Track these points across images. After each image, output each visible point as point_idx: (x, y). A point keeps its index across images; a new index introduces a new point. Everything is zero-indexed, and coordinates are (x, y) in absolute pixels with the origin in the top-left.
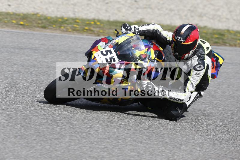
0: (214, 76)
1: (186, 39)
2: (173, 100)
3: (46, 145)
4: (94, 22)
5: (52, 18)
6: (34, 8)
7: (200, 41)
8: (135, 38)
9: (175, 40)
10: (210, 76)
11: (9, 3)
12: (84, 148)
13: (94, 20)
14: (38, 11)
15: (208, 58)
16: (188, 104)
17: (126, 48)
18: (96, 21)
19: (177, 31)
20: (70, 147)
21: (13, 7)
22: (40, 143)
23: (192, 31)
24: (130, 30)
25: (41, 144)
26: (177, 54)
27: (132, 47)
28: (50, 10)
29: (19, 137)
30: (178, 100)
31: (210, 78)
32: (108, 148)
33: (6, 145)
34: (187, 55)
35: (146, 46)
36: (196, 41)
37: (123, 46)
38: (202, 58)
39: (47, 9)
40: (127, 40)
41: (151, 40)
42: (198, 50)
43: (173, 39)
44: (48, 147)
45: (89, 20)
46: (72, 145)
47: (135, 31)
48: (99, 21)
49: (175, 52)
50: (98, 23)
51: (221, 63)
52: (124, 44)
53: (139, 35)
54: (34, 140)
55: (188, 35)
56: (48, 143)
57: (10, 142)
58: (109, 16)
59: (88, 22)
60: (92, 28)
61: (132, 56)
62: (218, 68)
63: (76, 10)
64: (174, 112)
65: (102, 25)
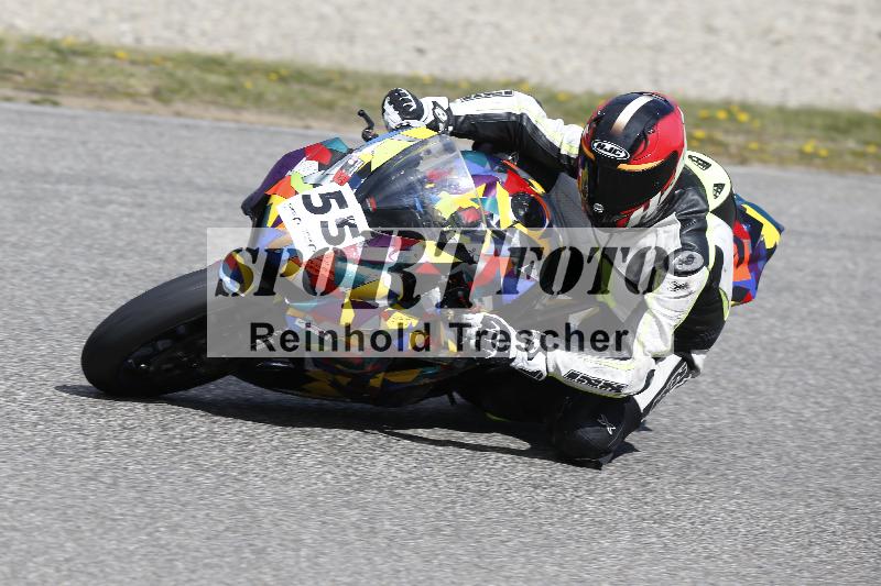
0: (742, 295)
1: (635, 149)
2: (584, 386)
3: (545, 562)
4: (729, 112)
5: (574, 97)
6: (511, 61)
7: (690, 157)
8: (435, 145)
9: (591, 156)
10: (730, 295)
11: (421, 44)
12: (683, 574)
13: (726, 105)
14: (523, 73)
15: (719, 225)
16: (643, 401)
17: (399, 186)
18: (735, 109)
19: (597, 120)
20: (632, 572)
21: (432, 56)
22: (523, 553)
23: (658, 119)
24: (418, 114)
25: (529, 560)
26: (599, 208)
27: (422, 182)
28: (568, 69)
29: (448, 531)
30: (601, 387)
31: (727, 303)
32: (773, 575)
33: (400, 559)
34: (638, 214)
35: (477, 178)
36: (674, 157)
37: (389, 176)
38: (695, 225)
39: (555, 64)
40: (405, 152)
41: (499, 155)
42: (681, 195)
43: (585, 149)
44: (550, 569)
45: (708, 106)
46: (640, 565)
47: (437, 120)
48: (745, 107)
49: (591, 202)
50: (743, 117)
51: (769, 245)
52: (391, 170)
53: (452, 134)
54: (503, 542)
55: (644, 136)
56: (552, 554)
57: (416, 550)
58: (785, 92)
59: (703, 113)
60: (719, 136)
61: (426, 213)
62: (760, 264)
63: (663, 68)
64: (589, 433)
65: (757, 124)
